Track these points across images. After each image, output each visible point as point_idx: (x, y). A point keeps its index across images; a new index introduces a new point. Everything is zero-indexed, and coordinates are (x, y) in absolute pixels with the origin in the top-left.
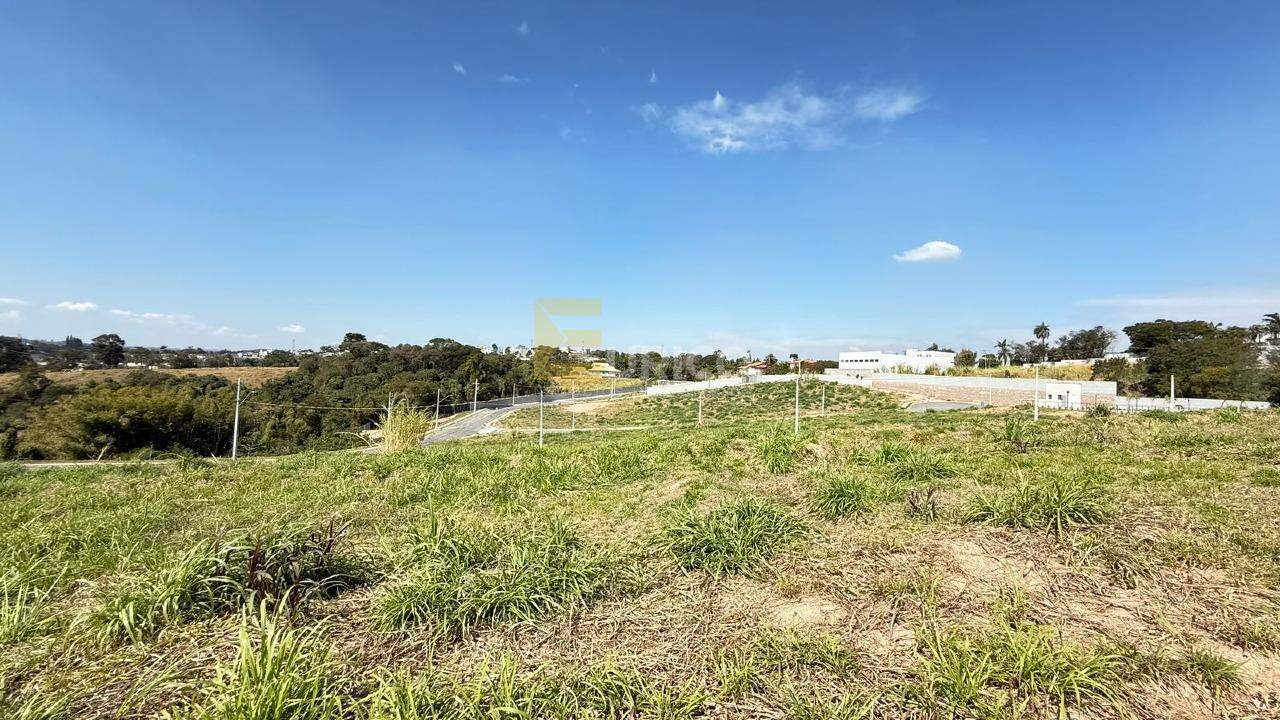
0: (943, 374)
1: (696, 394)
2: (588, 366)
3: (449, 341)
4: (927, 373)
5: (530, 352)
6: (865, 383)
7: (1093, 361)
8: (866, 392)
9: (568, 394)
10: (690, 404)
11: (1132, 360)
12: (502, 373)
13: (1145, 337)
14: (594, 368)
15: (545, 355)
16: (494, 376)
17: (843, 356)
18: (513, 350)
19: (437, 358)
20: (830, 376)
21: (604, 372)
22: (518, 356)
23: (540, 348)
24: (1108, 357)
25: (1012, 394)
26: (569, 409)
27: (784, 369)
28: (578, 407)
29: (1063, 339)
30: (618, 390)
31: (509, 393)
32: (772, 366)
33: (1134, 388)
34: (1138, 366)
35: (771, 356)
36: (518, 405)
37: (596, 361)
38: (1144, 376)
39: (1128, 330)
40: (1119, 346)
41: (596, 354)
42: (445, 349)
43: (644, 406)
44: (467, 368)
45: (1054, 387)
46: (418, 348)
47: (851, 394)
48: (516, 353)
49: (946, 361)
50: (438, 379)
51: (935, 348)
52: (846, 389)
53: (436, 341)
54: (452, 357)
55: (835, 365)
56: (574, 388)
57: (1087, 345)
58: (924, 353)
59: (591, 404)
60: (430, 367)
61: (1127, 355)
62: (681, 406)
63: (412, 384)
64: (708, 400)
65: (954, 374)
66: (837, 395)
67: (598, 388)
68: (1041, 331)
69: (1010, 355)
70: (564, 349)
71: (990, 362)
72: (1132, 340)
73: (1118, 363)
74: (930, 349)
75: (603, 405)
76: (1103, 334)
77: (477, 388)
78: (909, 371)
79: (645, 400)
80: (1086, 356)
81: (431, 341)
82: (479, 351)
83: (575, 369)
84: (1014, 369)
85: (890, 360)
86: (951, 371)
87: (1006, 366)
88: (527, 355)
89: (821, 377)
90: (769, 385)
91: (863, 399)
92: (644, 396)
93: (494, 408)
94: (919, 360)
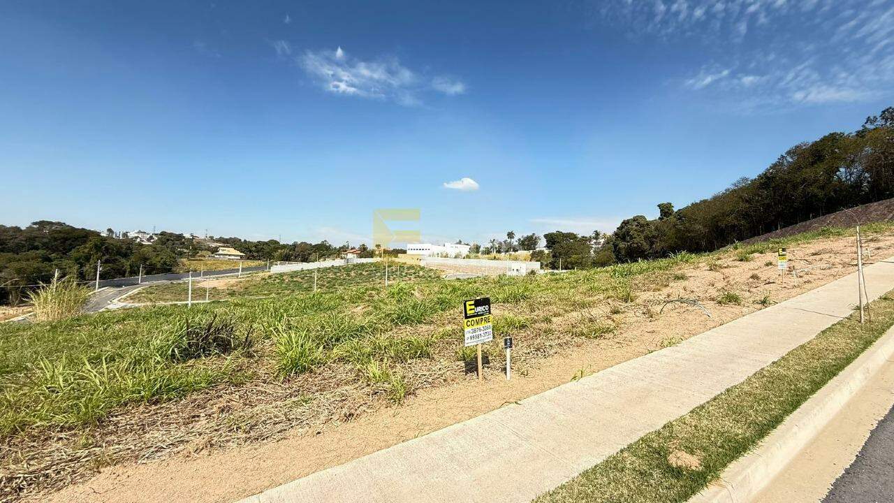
0: (464, 258)
1: (311, 271)
2: (215, 250)
3: (59, 224)
4: (456, 257)
5: (151, 238)
6: (422, 264)
7: (531, 251)
8: (422, 268)
9: (196, 273)
10: (306, 278)
11: (546, 251)
12: (125, 256)
13: (552, 240)
14: (220, 252)
15: (168, 240)
16: (118, 257)
17: (409, 246)
18: (132, 235)
19: (45, 240)
20: (401, 259)
21: (230, 255)
22: (138, 240)
23: (163, 234)
24: (537, 249)
25: (497, 268)
26: (200, 285)
27: (371, 254)
28: (209, 283)
29: (519, 240)
30: (243, 270)
31: (134, 272)
32: (364, 252)
33: (547, 265)
34: (548, 254)
35: (364, 245)
36: (143, 284)
37: (222, 246)
38: (551, 260)
39: (546, 236)
40: (542, 245)
41: (221, 240)
42: (54, 231)
43: (269, 281)
44: (86, 251)
45: (515, 265)
46: (17, 229)
47: (414, 271)
48: (137, 238)
49: (465, 250)
50: (50, 260)
51: (460, 242)
52: (411, 267)
53: (42, 224)
54: (66, 239)
55: (404, 252)
56: (202, 268)
57: (529, 243)
58: (454, 246)
59: (220, 280)
60: (37, 248)
61: (544, 249)
62: (300, 280)
63: (16, 265)
64: (320, 275)
65: (469, 258)
66: (406, 271)
67: (224, 267)
68: (511, 235)
69: (496, 248)
70: (187, 236)
71: (488, 252)
72: (547, 241)
73: (541, 252)
74: (457, 243)
75: (233, 281)
76: (536, 238)
77: (100, 269)
78: (446, 256)
79: (270, 277)
80: (528, 250)
81: (35, 224)
82: (98, 234)
83: (200, 253)
84: (498, 255)
85: (437, 249)
86: (468, 257)
87: (494, 254)
88: (149, 240)
89: (397, 260)
90: (363, 265)
91: (421, 273)
92: (268, 274)
93: (120, 286)
94: (452, 249)
